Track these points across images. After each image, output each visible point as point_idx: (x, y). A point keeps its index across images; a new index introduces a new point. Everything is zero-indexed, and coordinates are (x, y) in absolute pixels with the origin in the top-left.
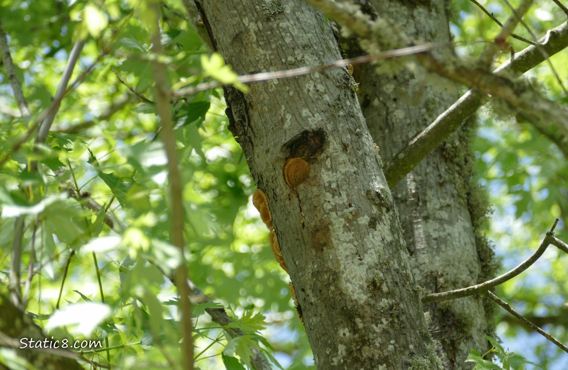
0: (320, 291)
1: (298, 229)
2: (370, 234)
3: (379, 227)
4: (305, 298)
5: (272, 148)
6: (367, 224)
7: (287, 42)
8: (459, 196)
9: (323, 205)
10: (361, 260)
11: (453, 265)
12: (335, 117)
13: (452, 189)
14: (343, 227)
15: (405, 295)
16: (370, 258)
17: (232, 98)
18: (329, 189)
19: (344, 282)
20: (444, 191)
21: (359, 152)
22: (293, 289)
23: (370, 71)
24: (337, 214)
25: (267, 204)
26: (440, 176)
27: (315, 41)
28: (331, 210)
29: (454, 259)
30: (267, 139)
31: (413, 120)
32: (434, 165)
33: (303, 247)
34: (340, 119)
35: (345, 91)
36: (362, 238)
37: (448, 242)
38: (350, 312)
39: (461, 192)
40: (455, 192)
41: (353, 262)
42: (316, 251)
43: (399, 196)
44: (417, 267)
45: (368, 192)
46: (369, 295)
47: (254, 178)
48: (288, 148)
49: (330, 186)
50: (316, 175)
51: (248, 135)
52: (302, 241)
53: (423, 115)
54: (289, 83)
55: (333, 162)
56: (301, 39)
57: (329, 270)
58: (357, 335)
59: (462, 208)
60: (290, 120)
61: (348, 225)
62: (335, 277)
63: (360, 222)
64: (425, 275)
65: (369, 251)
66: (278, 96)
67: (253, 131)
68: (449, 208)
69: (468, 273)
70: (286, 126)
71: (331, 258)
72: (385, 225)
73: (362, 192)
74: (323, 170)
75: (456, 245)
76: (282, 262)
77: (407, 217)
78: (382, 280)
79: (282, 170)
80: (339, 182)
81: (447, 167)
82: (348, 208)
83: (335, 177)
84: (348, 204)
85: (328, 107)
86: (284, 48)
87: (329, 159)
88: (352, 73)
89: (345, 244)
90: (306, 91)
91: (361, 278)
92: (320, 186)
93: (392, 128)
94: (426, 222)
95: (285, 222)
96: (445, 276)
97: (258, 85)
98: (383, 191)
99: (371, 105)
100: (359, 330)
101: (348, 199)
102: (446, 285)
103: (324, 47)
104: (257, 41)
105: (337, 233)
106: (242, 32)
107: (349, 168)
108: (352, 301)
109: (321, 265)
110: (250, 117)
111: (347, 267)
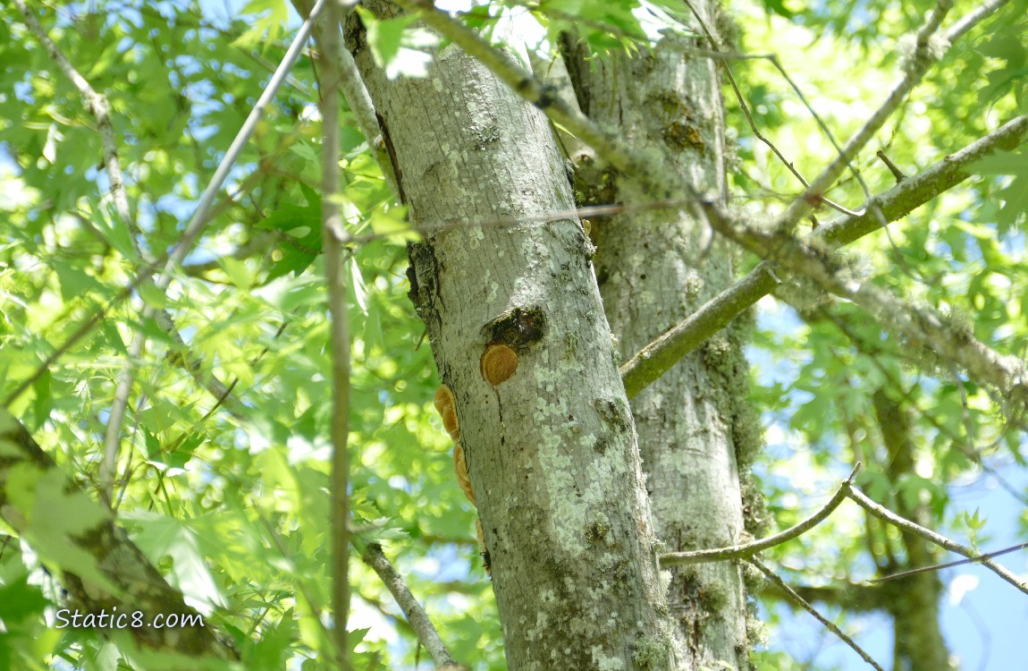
0: (519, 535)
1: (495, 445)
2: (596, 461)
3: (608, 452)
4: (496, 544)
5: (467, 328)
6: (592, 446)
7: (501, 183)
9: (532, 414)
10: (579, 496)
11: (706, 516)
12: (560, 292)
14: (558, 447)
15: (637, 551)
16: (593, 495)
17: (417, 254)
19: (553, 524)
20: (701, 410)
21: (589, 344)
22: (481, 530)
23: (611, 234)
24: (551, 428)
25: (454, 405)
26: (697, 388)
27: (540, 184)
28: (543, 423)
30: (462, 315)
31: (666, 308)
32: (690, 373)
33: (501, 472)
34: (568, 295)
35: (577, 257)
36: (583, 466)
37: (702, 483)
38: (558, 567)
41: (568, 498)
42: (518, 478)
43: (638, 412)
44: (655, 514)
45: (597, 403)
46: (587, 546)
47: (439, 369)
48: (490, 331)
49: (545, 388)
50: (527, 372)
51: (436, 307)
52: (498, 463)
53: (680, 302)
54: (499, 239)
55: (552, 355)
56: (522, 179)
57: (533, 507)
58: (565, 601)
59: (724, 437)
60: (496, 292)
61: (565, 445)
62: (541, 517)
63: (583, 443)
64: (666, 526)
65: (592, 485)
66: (482, 257)
67: (442, 303)
68: (707, 435)
70: (490, 299)
71: (538, 489)
72: (617, 450)
73: (590, 402)
74: (537, 366)
76: (468, 490)
78: (607, 527)
79: (479, 361)
80: (558, 384)
81: (707, 378)
82: (567, 422)
83: (553, 377)
84: (568, 416)
85: (551, 277)
86: (496, 191)
87: (546, 351)
88: (588, 233)
89: (559, 471)
90: (522, 253)
91: (578, 521)
92: (531, 387)
93: (635, 313)
94: (674, 452)
95: (478, 434)
96: (693, 530)
97: (456, 239)
98: (618, 401)
99: (608, 281)
100: (568, 593)
101: (569, 409)
102: (694, 543)
103: (553, 193)
104: (459, 177)
105: (549, 456)
106: (439, 163)
107: (573, 365)
108: (562, 552)
109: (523, 499)
110: (441, 283)
111: (558, 505)
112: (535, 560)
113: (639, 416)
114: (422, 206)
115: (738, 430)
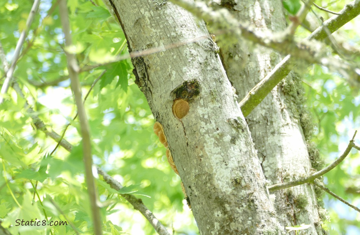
0: (201, 187)
1: (184, 147)
2: (232, 148)
3: (237, 142)
4: (191, 193)
5: (164, 94)
6: (229, 141)
7: (170, 24)
9: (199, 130)
10: (226, 165)
12: (204, 71)
13: (290, 113)
14: (213, 144)
15: (257, 187)
16: (233, 164)
17: (136, 62)
18: (203, 119)
19: (216, 180)
20: (284, 114)
21: (221, 93)
22: (183, 187)
24: (209, 135)
25: (163, 131)
26: (281, 104)
27: (189, 22)
28: (205, 133)
29: (293, 159)
30: (160, 88)
31: (261, 69)
32: (277, 98)
33: (189, 159)
34: (208, 72)
35: (211, 53)
36: (227, 151)
38: (221, 200)
39: (295, 115)
40: (292, 115)
41: (221, 167)
42: (197, 161)
43: (255, 119)
44: (269, 166)
45: (229, 120)
46: (233, 188)
47: (154, 115)
48: (174, 93)
49: (204, 117)
50: (194, 111)
51: (148, 86)
52: (187, 155)
53: (268, 65)
54: (173, 50)
55: (205, 101)
56: (180, 20)
57: (206, 173)
58: (226, 215)
59: (297, 125)
60: (175, 75)
61: (216, 142)
62: (210, 178)
63: (224, 140)
64: (274, 171)
65: (232, 159)
66: (166, 59)
67: (151, 84)
68: (288, 125)
69: (303, 168)
70: (173, 78)
71: (207, 165)
72: (241, 141)
73: (225, 120)
74: (198, 107)
76: (175, 169)
77: (261, 133)
78: (241, 178)
79: (172, 109)
80: (209, 114)
81: (285, 98)
82: (216, 131)
83: (207, 111)
84: (216, 128)
85: (199, 64)
86: (168, 27)
87: (202, 100)
88: (215, 41)
89: (216, 155)
90: (184, 55)
91: (227, 177)
92: (197, 117)
93: (248, 74)
94: (273, 136)
95: (176, 143)
96: (287, 171)
98: (239, 118)
99: (233, 59)
100: (227, 212)
101: (216, 125)
102: (289, 177)
103: (195, 25)
104: (151, 23)
105: (210, 148)
106: (140, 18)
107: (216, 104)
108: (222, 193)
109: (200, 170)
110: (149, 74)
111: (217, 171)
112: (210, 198)
113: (255, 121)
114: (135, 40)
115: (303, 121)
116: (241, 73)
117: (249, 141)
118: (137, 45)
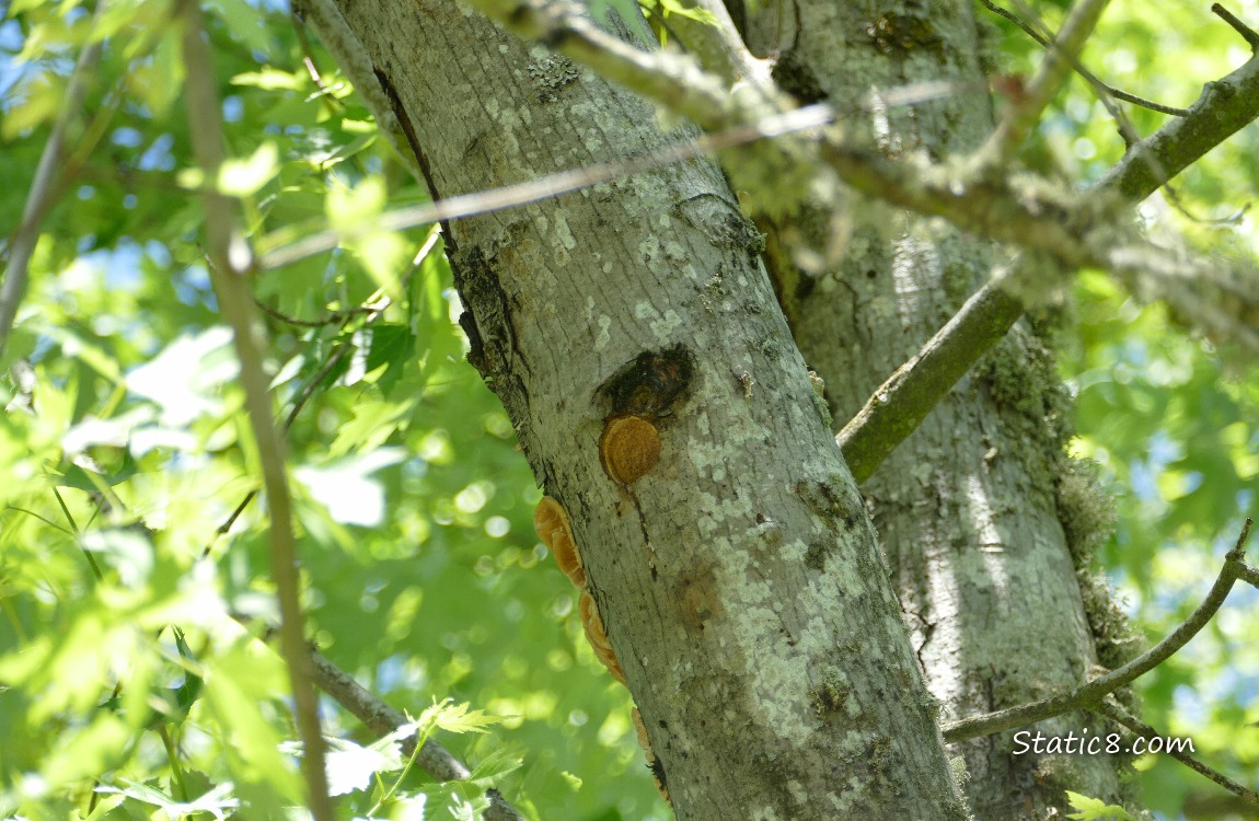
0: (703, 723)
1: (642, 582)
2: (812, 584)
3: (831, 565)
4: (669, 745)
5: (570, 398)
6: (802, 559)
7: (591, 150)
8: (1035, 488)
9: (696, 522)
10: (792, 644)
11: (1028, 650)
12: (712, 315)
13: (1017, 473)
14: (746, 570)
15: (902, 721)
16: (814, 639)
17: (472, 289)
18: (708, 483)
19: (756, 698)
20: (1000, 479)
21: (773, 392)
22: (641, 725)
24: (730, 541)
25: (568, 529)
26: (986, 443)
27: (656, 143)
28: (716, 533)
29: (1029, 635)
30: (558, 377)
31: (917, 319)
32: (971, 420)
33: (658, 625)
34: (725, 319)
35: (734, 254)
36: (792, 594)
38: (774, 767)
39: (1038, 480)
40: (1024, 479)
42: (688, 630)
43: (894, 497)
44: (944, 660)
45: (800, 486)
46: (817, 725)
47: (536, 472)
48: (607, 395)
49: (711, 476)
50: (677, 454)
51: (515, 371)
52: (653, 611)
53: (939, 306)
54: (601, 244)
55: (715, 419)
56: (624, 139)
57: (720, 673)
59: (1043, 514)
60: (609, 330)
61: (756, 564)
62: (734, 689)
63: (785, 557)
64: (965, 676)
65: (811, 624)
66: (576, 277)
67: (524, 362)
68: (1012, 517)
69: (1065, 665)
70: (601, 344)
71: (723, 644)
72: (844, 559)
74: (692, 441)
75: (1034, 602)
76: (613, 663)
77: (915, 545)
78: (844, 688)
79: (597, 449)
80: (730, 467)
81: (1001, 423)
82: (755, 526)
83: (721, 456)
84: (755, 515)
85: (695, 293)
86: (585, 164)
87: (704, 416)
89: (754, 609)
90: (641, 261)
91: (796, 688)
92: (687, 478)
93: (868, 341)
94: (961, 553)
95: (613, 568)
96: (1011, 676)
97: (530, 253)
99: (815, 290)
100: (797, 808)
101: (754, 504)
102: (1015, 696)
103: (679, 155)
104: (521, 151)
105: (734, 586)
106: (485, 134)
107: (752, 432)
108: (777, 742)
109: (702, 663)
110: (517, 329)
111: (760, 664)
112: (735, 761)
113: (897, 502)
115: (1066, 502)
116: (845, 334)
117: (873, 559)
118: (474, 229)
